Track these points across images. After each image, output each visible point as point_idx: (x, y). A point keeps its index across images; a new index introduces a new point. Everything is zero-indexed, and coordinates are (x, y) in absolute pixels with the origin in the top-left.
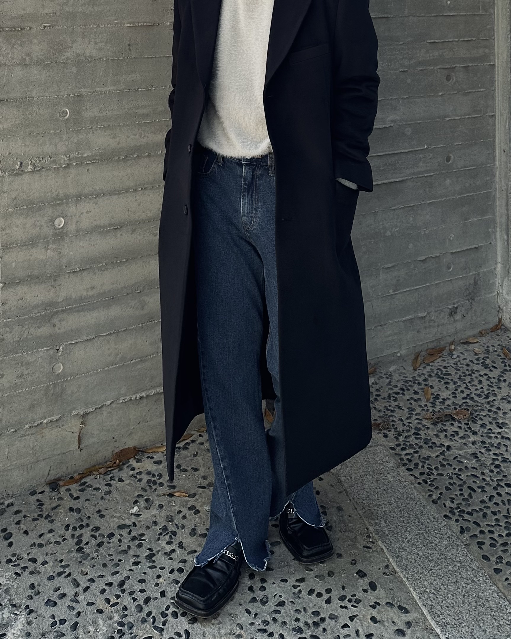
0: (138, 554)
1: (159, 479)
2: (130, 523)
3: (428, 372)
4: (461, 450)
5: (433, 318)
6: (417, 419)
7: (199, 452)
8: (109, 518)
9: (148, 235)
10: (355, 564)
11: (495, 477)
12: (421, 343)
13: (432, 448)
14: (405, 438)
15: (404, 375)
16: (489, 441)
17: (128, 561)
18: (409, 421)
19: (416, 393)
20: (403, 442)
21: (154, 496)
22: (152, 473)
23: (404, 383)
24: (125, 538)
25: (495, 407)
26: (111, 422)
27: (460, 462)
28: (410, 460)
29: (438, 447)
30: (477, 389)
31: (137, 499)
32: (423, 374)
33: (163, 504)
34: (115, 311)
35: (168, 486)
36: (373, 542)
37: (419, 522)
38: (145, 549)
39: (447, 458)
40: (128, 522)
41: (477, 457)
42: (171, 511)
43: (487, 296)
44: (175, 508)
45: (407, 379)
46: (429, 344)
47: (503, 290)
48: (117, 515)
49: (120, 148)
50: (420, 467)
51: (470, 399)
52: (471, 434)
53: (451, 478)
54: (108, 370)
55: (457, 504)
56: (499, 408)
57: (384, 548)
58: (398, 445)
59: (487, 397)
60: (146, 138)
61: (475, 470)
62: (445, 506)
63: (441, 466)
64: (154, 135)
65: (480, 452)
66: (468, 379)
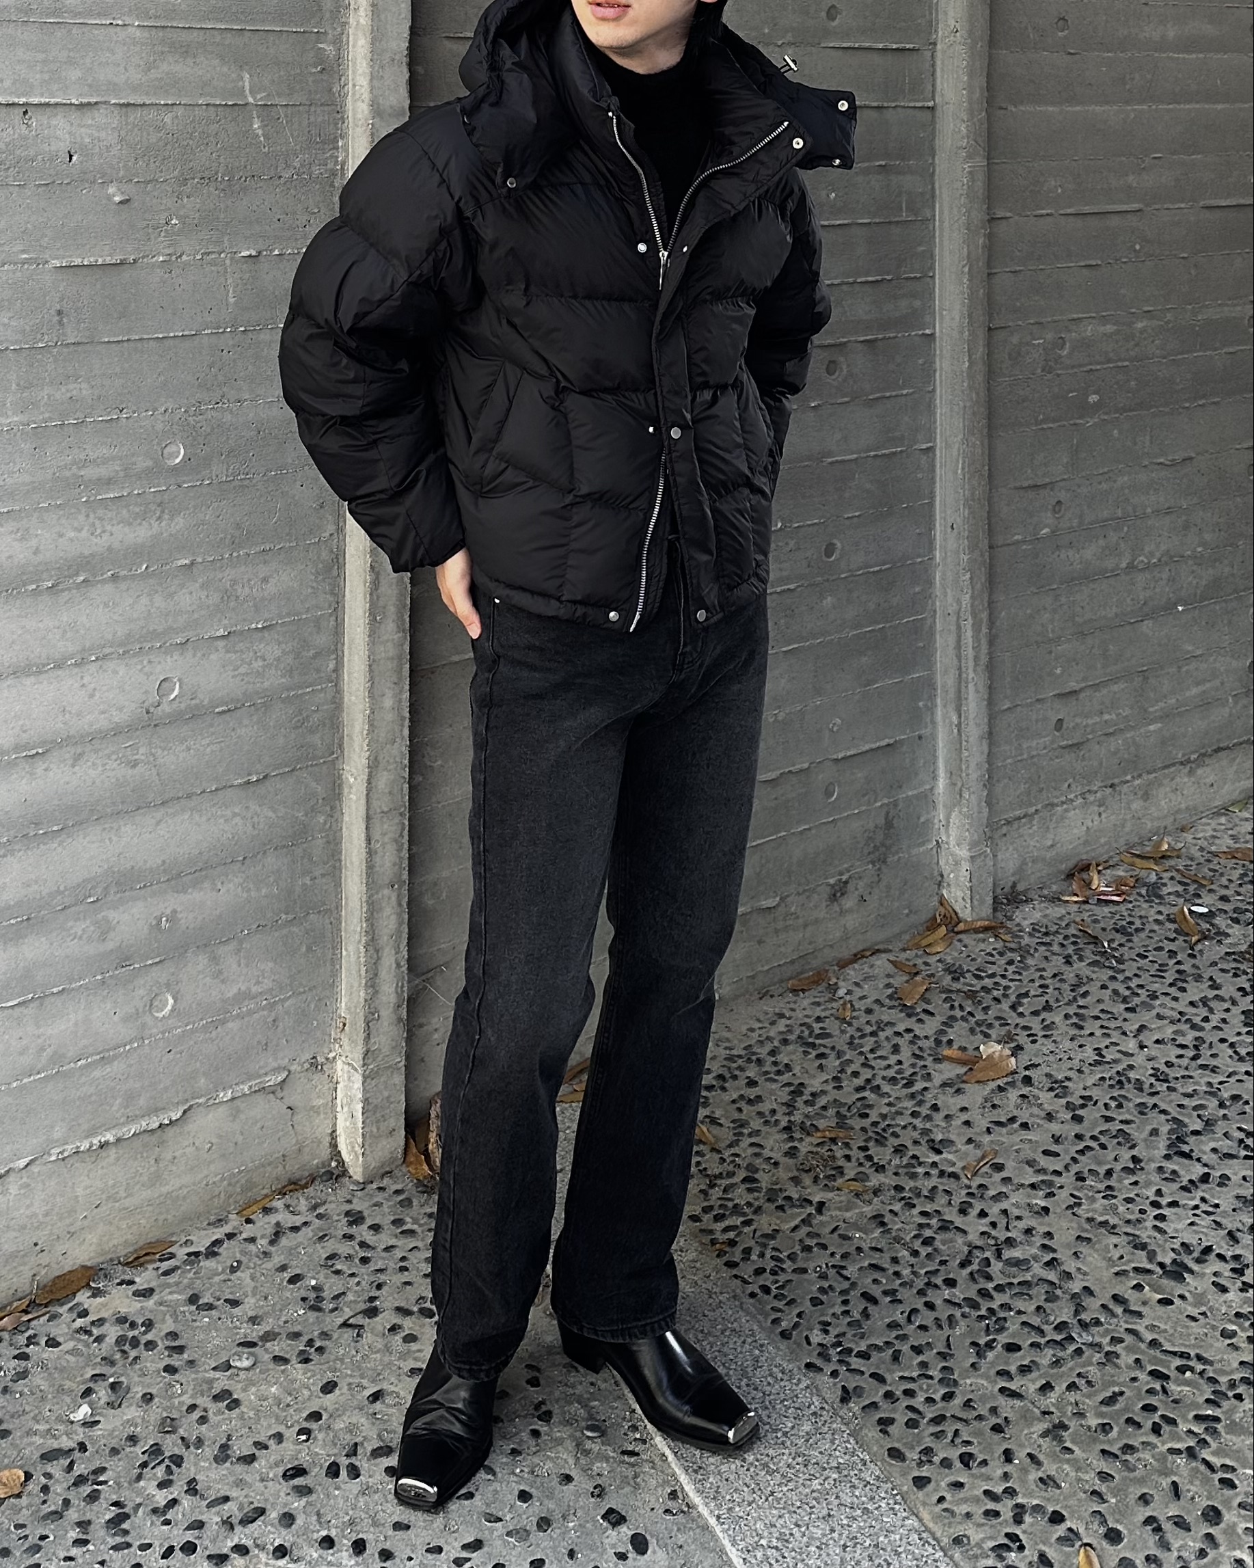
0: (88, 1517)
1: (145, 1333)
2: (72, 1444)
3: (781, 1033)
4: (847, 1210)
5: (793, 909)
6: (752, 1145)
7: (244, 1259)
8: (21, 1437)
9: (115, 765)
10: (599, 1496)
11: (923, 1266)
12: (766, 968)
13: (784, 1211)
14: (725, 1191)
15: (727, 1044)
16: (912, 1184)
17: (64, 1537)
18: (733, 1151)
19: (752, 1083)
20: (720, 1202)
21: (132, 1374)
22: (131, 1319)
23: (725, 1063)
24: (57, 1481)
25: (928, 1105)
26: (28, 1207)
27: (845, 1237)
28: (732, 1243)
29: (797, 1207)
30: (889, 1066)
31: (91, 1385)
32: (768, 1038)
33: (154, 1391)
34: (34, 948)
35: (167, 1348)
36: (644, 1442)
37: (748, 1385)
38: (105, 1506)
39: (815, 1230)
40: (66, 1443)
41: (883, 1224)
42: (172, 1407)
43: (914, 851)
44: (182, 1399)
45: (735, 1052)
46: (784, 968)
47: (948, 837)
48: (42, 1427)
49: (40, 564)
50: (754, 1257)
51: (872, 1090)
52: (870, 1171)
53: (823, 1276)
54: (21, 1088)
55: (836, 1336)
56: (935, 1108)
57: (668, 1452)
58: (706, 1210)
59: (909, 1084)
60: (105, 537)
61: (877, 1255)
62: (809, 1343)
63: (802, 1251)
64: (127, 529)
65: (891, 1211)
66: (869, 1042)
